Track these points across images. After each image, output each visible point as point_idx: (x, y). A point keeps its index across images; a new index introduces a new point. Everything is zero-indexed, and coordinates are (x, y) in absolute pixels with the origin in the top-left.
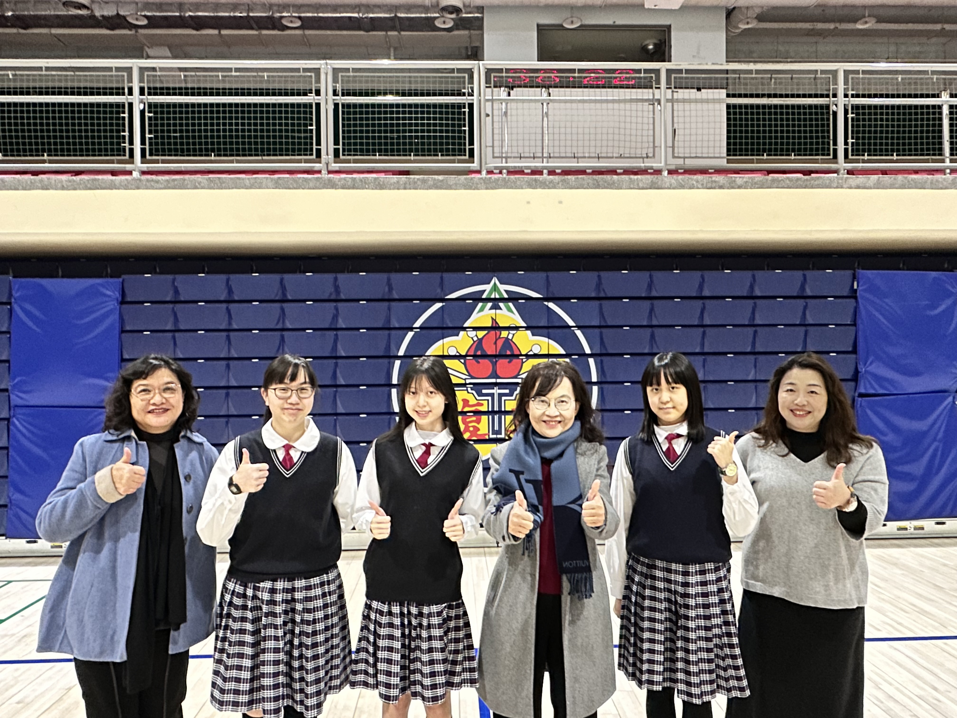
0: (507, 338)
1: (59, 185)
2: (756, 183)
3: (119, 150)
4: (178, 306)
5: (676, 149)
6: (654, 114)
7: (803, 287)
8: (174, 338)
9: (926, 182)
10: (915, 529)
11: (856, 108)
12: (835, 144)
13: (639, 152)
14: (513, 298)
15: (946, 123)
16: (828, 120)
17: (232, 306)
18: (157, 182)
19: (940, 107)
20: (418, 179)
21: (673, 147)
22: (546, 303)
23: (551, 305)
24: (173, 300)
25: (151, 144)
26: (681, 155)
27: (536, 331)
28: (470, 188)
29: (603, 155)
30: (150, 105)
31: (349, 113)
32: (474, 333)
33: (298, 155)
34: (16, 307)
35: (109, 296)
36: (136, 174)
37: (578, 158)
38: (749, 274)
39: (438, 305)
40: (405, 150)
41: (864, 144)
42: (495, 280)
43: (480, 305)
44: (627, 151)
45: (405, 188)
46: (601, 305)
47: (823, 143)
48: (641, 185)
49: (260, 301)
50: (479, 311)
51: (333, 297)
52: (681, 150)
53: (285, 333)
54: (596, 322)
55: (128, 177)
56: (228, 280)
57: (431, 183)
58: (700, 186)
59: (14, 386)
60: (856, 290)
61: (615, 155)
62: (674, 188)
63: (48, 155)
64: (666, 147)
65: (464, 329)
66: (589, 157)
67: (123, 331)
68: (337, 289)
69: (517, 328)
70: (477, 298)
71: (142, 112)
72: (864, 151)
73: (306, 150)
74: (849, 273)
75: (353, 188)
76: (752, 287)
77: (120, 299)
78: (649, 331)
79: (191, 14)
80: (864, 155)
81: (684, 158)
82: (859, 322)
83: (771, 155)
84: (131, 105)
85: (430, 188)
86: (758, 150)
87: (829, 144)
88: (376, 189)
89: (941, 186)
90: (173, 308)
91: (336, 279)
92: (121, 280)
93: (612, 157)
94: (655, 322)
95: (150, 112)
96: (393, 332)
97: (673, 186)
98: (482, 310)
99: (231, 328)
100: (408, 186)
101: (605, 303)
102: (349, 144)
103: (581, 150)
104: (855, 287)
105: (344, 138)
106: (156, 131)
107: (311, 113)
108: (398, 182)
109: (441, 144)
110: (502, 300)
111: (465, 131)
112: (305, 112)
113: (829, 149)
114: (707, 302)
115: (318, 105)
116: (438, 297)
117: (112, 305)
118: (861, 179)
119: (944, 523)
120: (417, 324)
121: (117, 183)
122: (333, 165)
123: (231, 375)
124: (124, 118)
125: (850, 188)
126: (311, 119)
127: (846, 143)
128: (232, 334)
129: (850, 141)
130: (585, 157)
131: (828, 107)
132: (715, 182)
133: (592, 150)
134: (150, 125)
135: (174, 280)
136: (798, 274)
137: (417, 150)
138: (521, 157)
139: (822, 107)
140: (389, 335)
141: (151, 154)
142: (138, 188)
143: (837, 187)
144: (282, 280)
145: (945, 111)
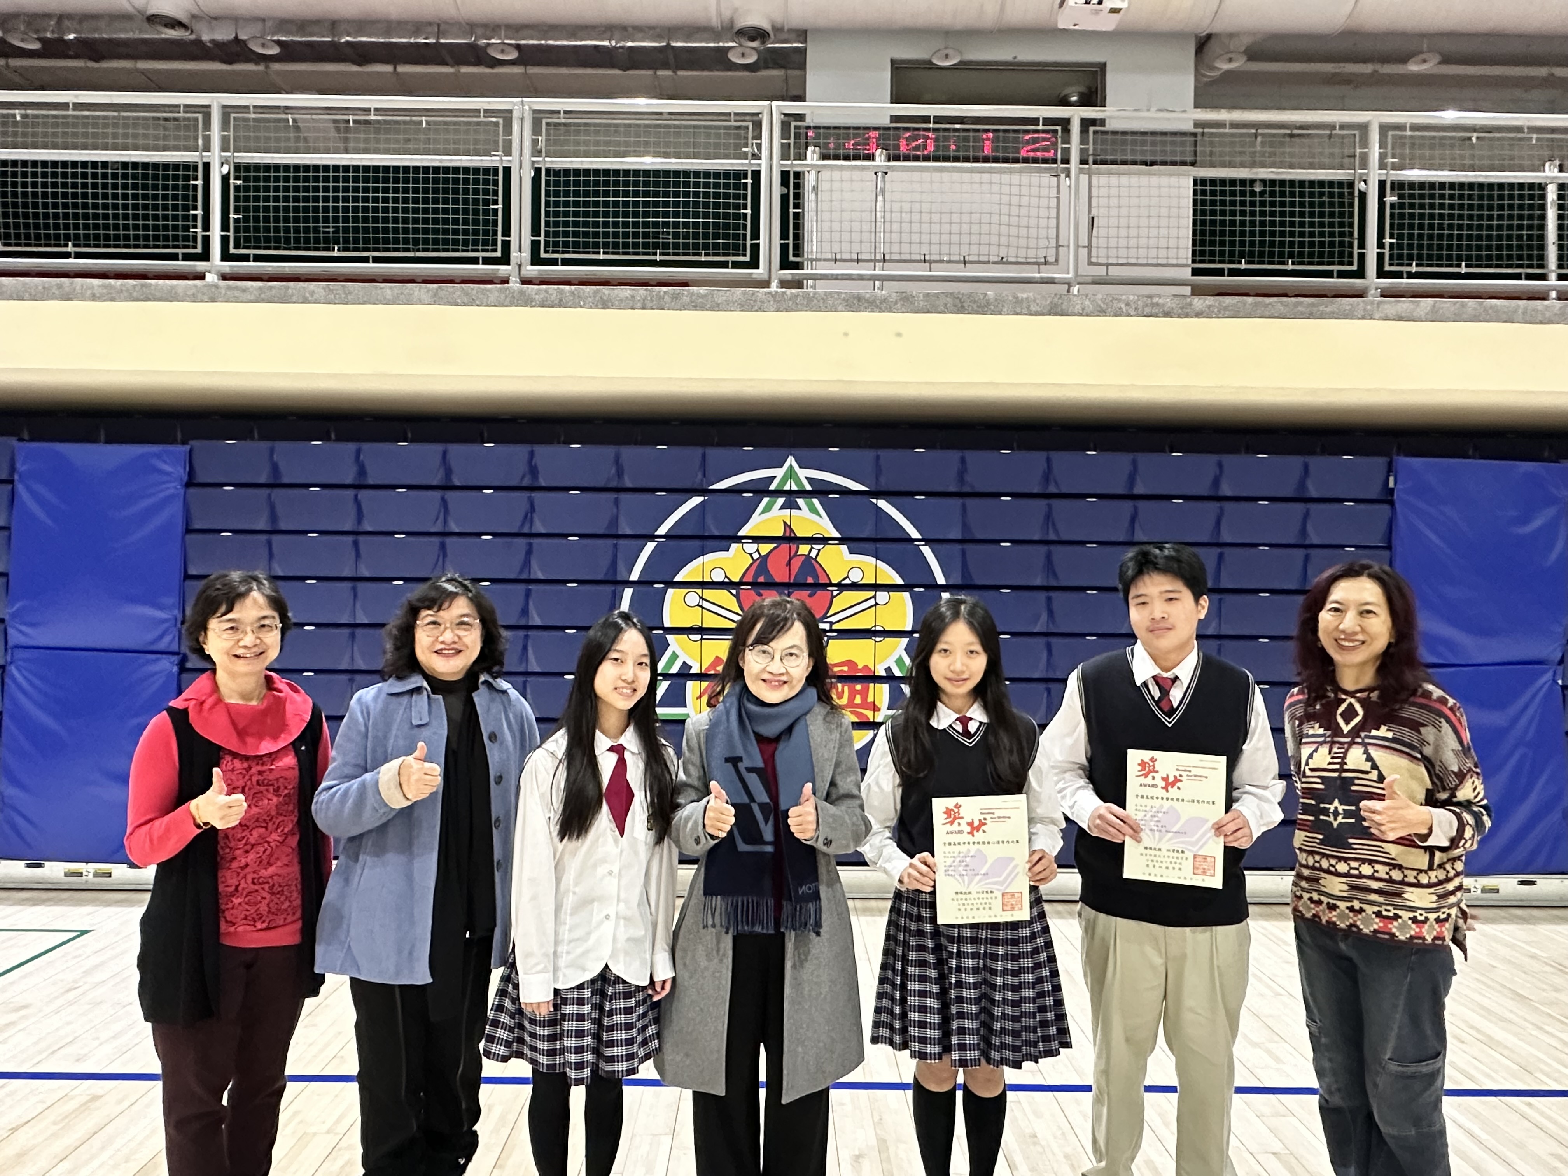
0: (808, 556)
1: (89, 292)
2: (1226, 309)
3: (186, 238)
4: (277, 493)
5: (1094, 251)
6: (1058, 192)
7: (1302, 484)
8: (269, 543)
9: (1515, 311)
10: (1484, 890)
11: (1398, 186)
12: (1362, 245)
13: (1032, 253)
14: (820, 491)
15: (1552, 214)
16: (1351, 205)
17: (363, 494)
18: (244, 290)
19: (1542, 187)
20: (665, 292)
21: (1089, 247)
22: (874, 501)
23: (882, 504)
24: (271, 481)
25: (237, 230)
26: (1101, 260)
27: (854, 545)
28: (751, 309)
29: (972, 258)
30: (237, 167)
31: (557, 184)
32: (755, 546)
33: (473, 251)
34: (20, 488)
35: (169, 474)
36: (210, 278)
37: (930, 262)
38: (1213, 458)
39: (697, 500)
40: (646, 245)
41: (1410, 247)
42: (791, 461)
43: (766, 500)
44: (1012, 252)
45: (644, 308)
46: (964, 506)
47: (1342, 244)
48: (1033, 308)
49: (409, 487)
50: (763, 512)
51: (526, 482)
52: (1103, 252)
53: (449, 540)
54: (955, 533)
55: (198, 283)
56: (358, 452)
57: (686, 299)
58: (1133, 313)
59: (14, 616)
60: (1392, 490)
61: (992, 259)
62: (1087, 315)
63: (74, 245)
64: (1077, 246)
65: (739, 540)
66: (949, 262)
67: (189, 531)
68: (533, 471)
69: (824, 540)
70: (761, 490)
71: (225, 179)
72: (1411, 257)
73: (485, 243)
74: (1381, 461)
75: (560, 306)
76: (1216, 482)
77: (185, 479)
78: (1043, 549)
79: (349, 39)
80: (1410, 265)
81: (1108, 265)
82: (1396, 542)
83: (1252, 262)
84: (207, 166)
85: (684, 307)
86: (1232, 254)
87: (1351, 245)
88: (597, 307)
89: (1540, 318)
90: (269, 496)
91: (532, 454)
92: (187, 448)
93: (988, 262)
94: (1052, 537)
95: (237, 178)
96: (622, 542)
97: (1088, 310)
98: (767, 509)
99: (361, 529)
100: (649, 304)
101: (970, 502)
102: (556, 234)
103: (935, 248)
104: (1391, 484)
105: (547, 224)
106: (246, 209)
107: (496, 183)
108: (633, 297)
109: (706, 236)
110: (802, 493)
111: (745, 215)
112: (486, 182)
113: (1351, 255)
114: (1141, 504)
115: (507, 171)
116: (696, 486)
117: (174, 488)
118: (1405, 304)
119: (1533, 883)
120: (662, 530)
121: (180, 291)
122: (530, 267)
123: (358, 605)
124: (195, 187)
125: (1386, 319)
126: (496, 193)
127: (1381, 245)
128: (361, 539)
129: (1387, 240)
130: (941, 261)
131: (1351, 184)
132: (1157, 304)
133: (955, 249)
134: (237, 199)
135: (272, 451)
136: (1295, 462)
137: (666, 246)
138: (836, 260)
139: (1341, 184)
140: (616, 546)
141: (237, 246)
142: (213, 300)
143: (1363, 318)
144: (445, 454)
145: (1552, 194)
